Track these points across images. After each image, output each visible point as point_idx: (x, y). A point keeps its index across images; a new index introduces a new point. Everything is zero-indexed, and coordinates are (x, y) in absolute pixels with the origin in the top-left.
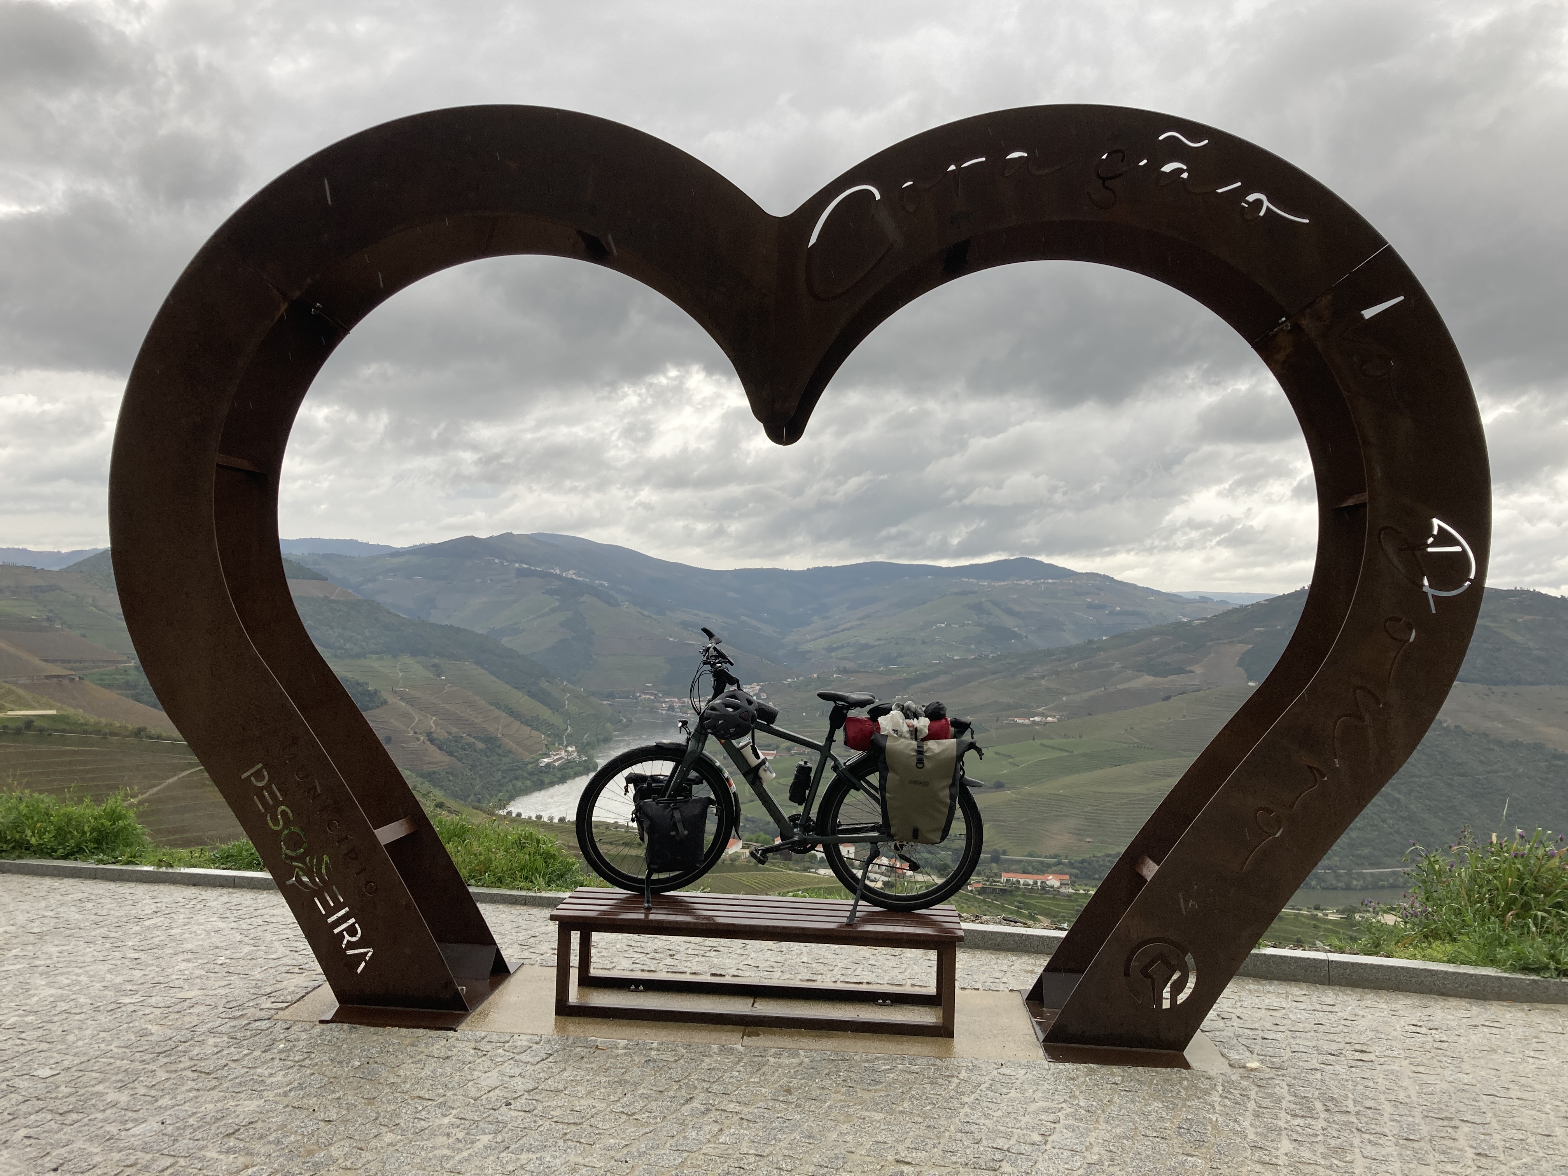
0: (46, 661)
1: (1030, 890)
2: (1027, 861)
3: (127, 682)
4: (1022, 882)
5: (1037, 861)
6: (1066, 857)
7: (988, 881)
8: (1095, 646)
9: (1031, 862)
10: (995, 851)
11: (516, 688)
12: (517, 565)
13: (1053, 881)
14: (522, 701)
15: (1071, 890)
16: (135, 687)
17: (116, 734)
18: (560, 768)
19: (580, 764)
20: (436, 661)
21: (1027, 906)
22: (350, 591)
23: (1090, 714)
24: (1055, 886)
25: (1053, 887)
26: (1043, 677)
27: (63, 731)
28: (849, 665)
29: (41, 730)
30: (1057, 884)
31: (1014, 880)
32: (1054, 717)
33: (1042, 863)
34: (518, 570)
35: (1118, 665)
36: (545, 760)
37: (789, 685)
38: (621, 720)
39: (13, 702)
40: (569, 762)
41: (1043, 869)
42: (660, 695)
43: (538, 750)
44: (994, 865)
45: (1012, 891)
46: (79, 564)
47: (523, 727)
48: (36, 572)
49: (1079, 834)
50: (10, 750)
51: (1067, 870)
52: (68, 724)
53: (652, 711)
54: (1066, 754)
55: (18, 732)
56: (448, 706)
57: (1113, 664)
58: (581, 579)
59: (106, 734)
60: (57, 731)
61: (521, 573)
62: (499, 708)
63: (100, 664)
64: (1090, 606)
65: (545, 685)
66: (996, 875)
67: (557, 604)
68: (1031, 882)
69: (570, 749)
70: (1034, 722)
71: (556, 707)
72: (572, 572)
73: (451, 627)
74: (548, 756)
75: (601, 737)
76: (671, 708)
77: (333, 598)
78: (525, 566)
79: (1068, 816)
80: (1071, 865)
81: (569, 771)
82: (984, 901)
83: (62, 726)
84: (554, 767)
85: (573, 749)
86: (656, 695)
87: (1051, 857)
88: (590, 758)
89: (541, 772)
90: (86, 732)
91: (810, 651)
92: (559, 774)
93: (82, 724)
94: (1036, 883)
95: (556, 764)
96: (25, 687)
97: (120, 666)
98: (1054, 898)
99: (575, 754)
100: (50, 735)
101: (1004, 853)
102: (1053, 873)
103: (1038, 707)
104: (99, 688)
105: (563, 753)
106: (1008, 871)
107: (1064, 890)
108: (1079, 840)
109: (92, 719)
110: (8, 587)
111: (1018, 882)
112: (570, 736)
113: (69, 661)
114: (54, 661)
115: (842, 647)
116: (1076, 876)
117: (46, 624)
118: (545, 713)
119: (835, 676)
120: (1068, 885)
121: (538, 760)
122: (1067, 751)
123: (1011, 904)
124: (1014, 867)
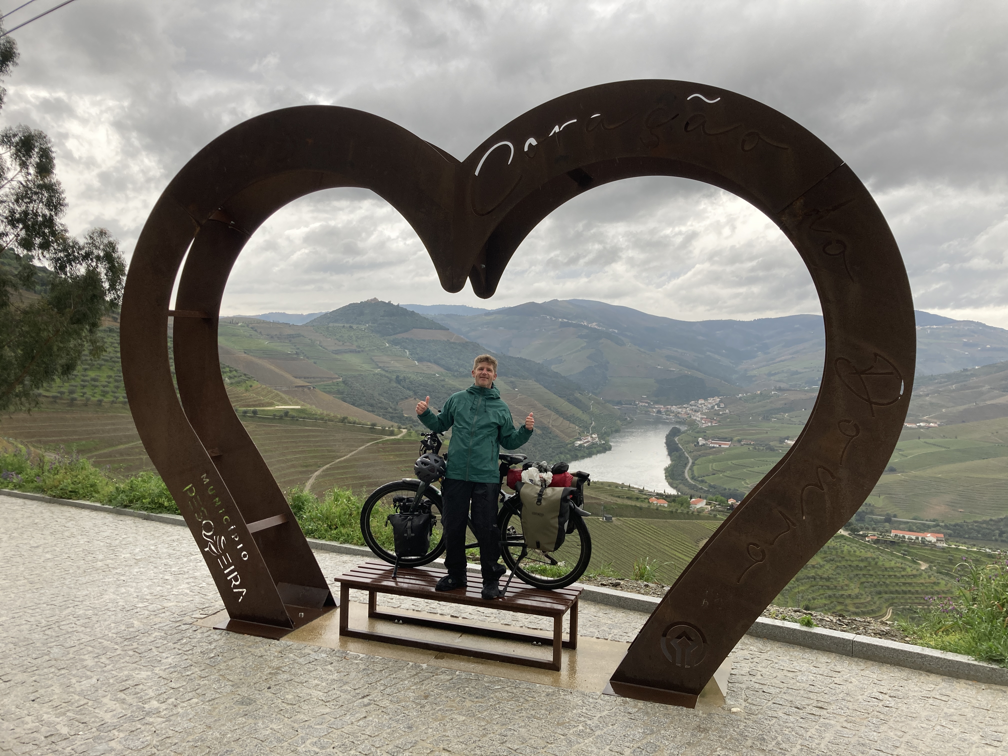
0: (296, 377)
1: (912, 543)
2: (912, 523)
3: (338, 390)
4: (907, 537)
5: (920, 523)
6: (943, 522)
7: (881, 535)
8: (969, 373)
9: (916, 523)
10: (888, 514)
11: (560, 397)
12: (560, 320)
13: (930, 537)
14: (564, 405)
15: (945, 545)
16: (342, 393)
17: (332, 421)
18: (588, 448)
19: (601, 445)
20: (513, 379)
21: (909, 554)
22: (462, 337)
23: (963, 422)
24: (933, 541)
25: (930, 542)
26: (927, 395)
27: (304, 418)
28: (783, 385)
29: (293, 417)
30: (933, 540)
31: (901, 535)
32: (936, 423)
33: (924, 524)
34: (561, 322)
35: (987, 387)
36: (578, 442)
37: (740, 399)
38: (626, 419)
39: (279, 401)
40: (593, 444)
41: (924, 528)
42: (652, 403)
43: (574, 436)
44: (887, 524)
45: (899, 543)
46: (312, 322)
47: (565, 421)
48: (290, 326)
49: (953, 506)
50: (277, 428)
51: (942, 530)
52: (306, 414)
53: (647, 413)
54: (944, 449)
55: (281, 418)
56: (520, 407)
57: (984, 386)
58: (600, 328)
59: (326, 420)
60: (301, 418)
61: (563, 325)
62: (550, 409)
63: (325, 379)
64: (966, 344)
65: (578, 395)
66: (887, 531)
67: (585, 344)
68: (914, 537)
69: (594, 436)
70: (920, 426)
71: (585, 408)
72: (594, 324)
73: (521, 359)
74: (580, 440)
75: (613, 429)
76: (659, 412)
77: (452, 341)
78: (565, 320)
79: (944, 493)
80: (946, 527)
81: (594, 449)
82: (878, 548)
83: (303, 415)
84: (584, 447)
85: (596, 436)
86: (649, 403)
87: (930, 521)
88: (607, 442)
89: (576, 450)
90: (316, 419)
91: (755, 376)
92: (587, 451)
93: (314, 414)
94: (917, 538)
95: (585, 445)
96: (285, 392)
97: (334, 381)
98: (931, 550)
99: (597, 439)
100: (297, 420)
101: (895, 516)
102: (933, 532)
103: (923, 416)
104: (323, 393)
105: (590, 439)
106: (895, 529)
107: (940, 544)
108: (954, 510)
109: (319, 411)
110: (276, 335)
111: (904, 537)
112: (594, 427)
113: (308, 378)
114: (300, 378)
115: (778, 373)
116: (950, 535)
117: (295, 356)
118: (579, 413)
119: (773, 393)
120: (943, 541)
121: (574, 442)
122: (945, 447)
123: (899, 552)
124: (902, 526)
